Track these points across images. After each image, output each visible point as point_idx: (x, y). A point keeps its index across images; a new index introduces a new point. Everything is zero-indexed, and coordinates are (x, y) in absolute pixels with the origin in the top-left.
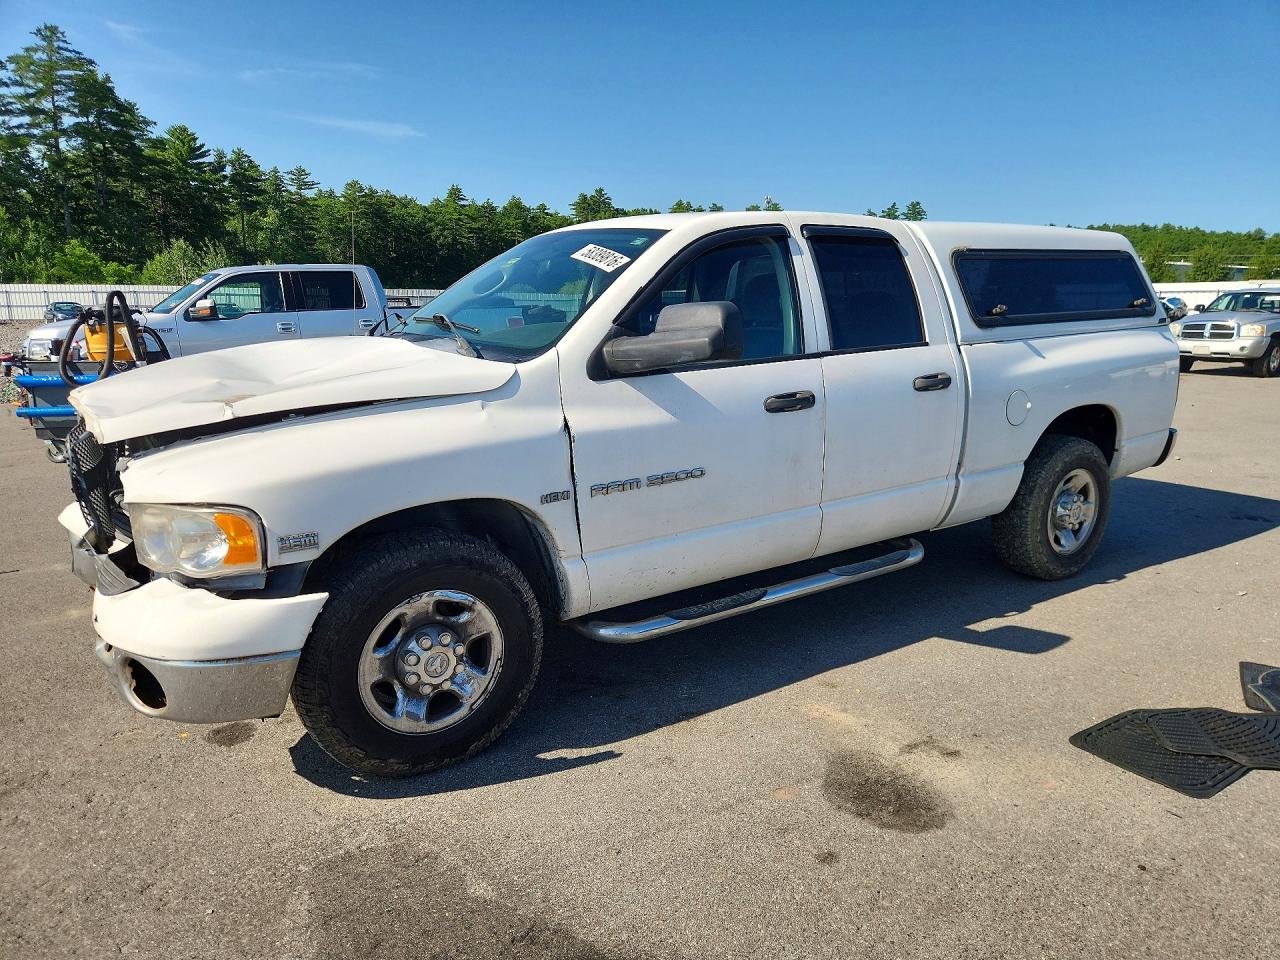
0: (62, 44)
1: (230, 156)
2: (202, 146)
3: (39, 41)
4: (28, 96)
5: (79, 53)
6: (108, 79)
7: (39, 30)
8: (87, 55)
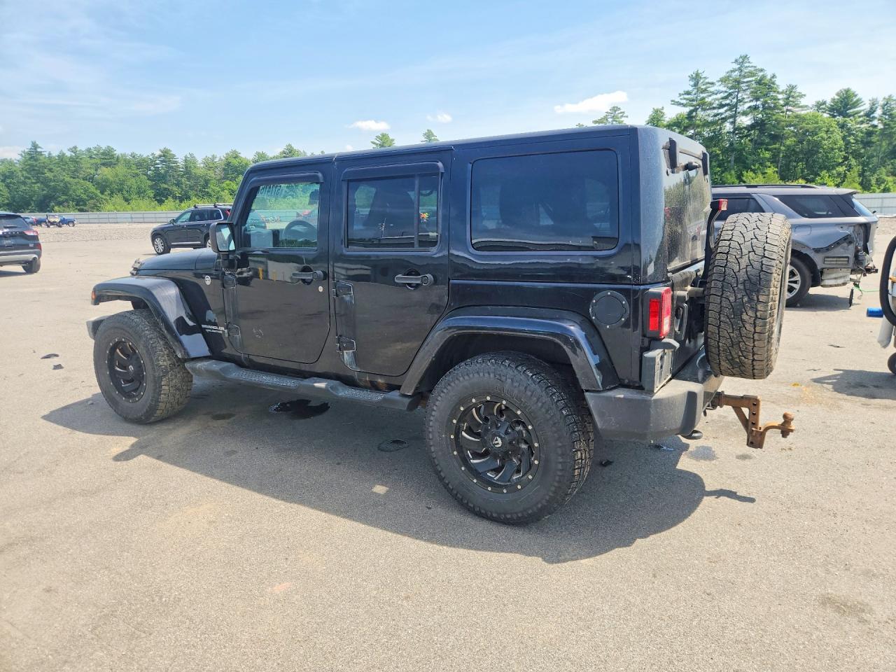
0: (747, 65)
1: (881, 102)
2: (858, 101)
3: (736, 66)
4: (726, 98)
5: (755, 67)
6: (774, 76)
7: (736, 61)
8: (759, 67)
